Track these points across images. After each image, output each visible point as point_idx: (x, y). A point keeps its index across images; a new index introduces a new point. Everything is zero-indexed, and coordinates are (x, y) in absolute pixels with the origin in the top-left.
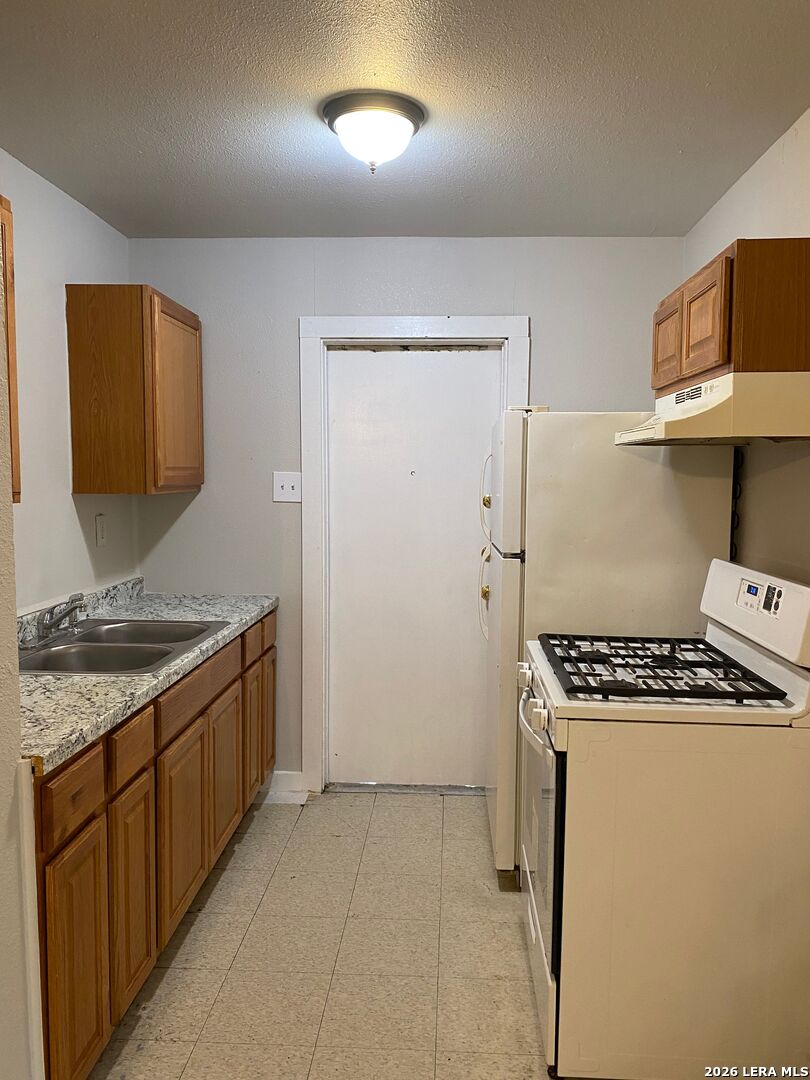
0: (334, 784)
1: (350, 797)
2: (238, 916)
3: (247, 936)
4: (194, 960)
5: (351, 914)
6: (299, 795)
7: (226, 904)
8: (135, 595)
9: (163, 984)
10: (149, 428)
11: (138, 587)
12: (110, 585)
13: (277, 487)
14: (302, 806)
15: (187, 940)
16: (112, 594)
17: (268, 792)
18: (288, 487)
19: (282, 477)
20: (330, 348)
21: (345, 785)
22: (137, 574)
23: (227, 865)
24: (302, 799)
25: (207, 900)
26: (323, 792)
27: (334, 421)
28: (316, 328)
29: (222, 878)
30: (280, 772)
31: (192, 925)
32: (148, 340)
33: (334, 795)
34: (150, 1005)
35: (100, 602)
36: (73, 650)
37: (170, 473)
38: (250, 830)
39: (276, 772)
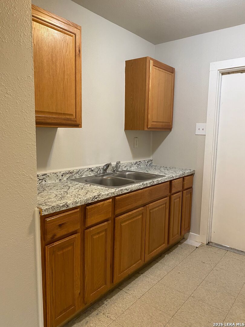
0: (212, 243)
1: (217, 249)
2: (153, 280)
3: (151, 289)
4: (130, 290)
5: (192, 295)
6: (198, 243)
7: (151, 275)
8: (149, 164)
9: (116, 295)
10: (146, 107)
11: (150, 162)
12: (138, 161)
13: (197, 129)
14: (197, 247)
15: (132, 283)
16: (138, 163)
17: (187, 239)
18: (201, 129)
19: (199, 125)
20: (223, 74)
21: (216, 244)
22: (151, 158)
23: (159, 261)
24: (198, 245)
25: (146, 271)
26: (207, 244)
27: (222, 103)
28: (216, 66)
29: (155, 265)
30: (192, 233)
31: (137, 278)
32: (148, 77)
33: (211, 247)
34: (109, 300)
35: (133, 165)
36: (109, 178)
37: (153, 123)
38: (174, 251)
39: (190, 233)
